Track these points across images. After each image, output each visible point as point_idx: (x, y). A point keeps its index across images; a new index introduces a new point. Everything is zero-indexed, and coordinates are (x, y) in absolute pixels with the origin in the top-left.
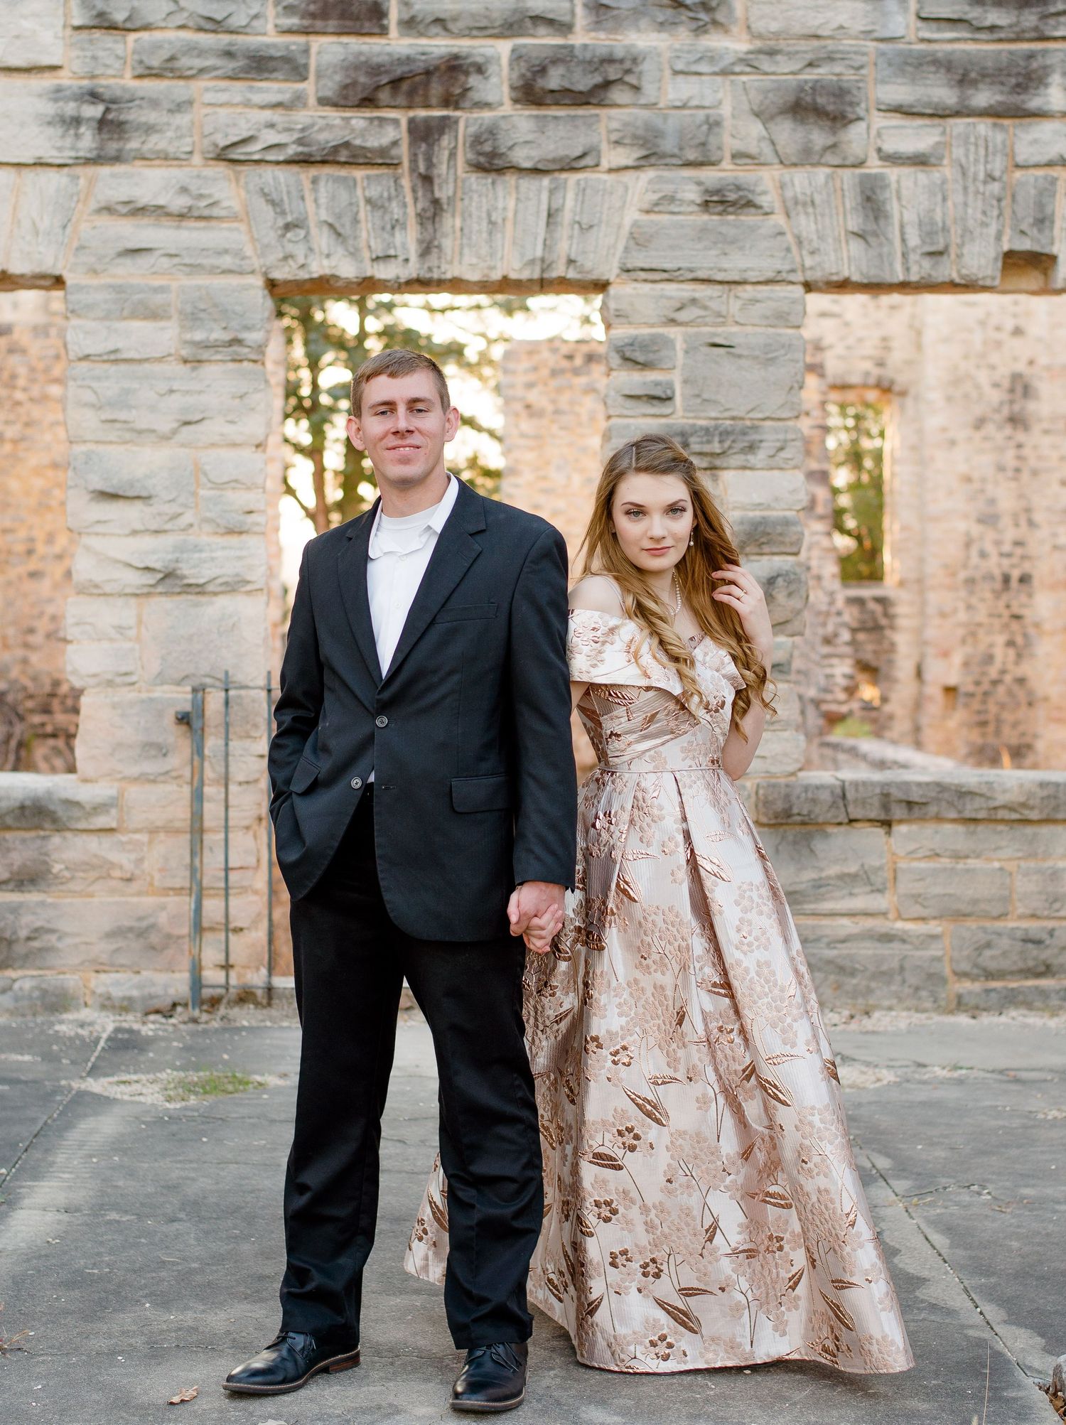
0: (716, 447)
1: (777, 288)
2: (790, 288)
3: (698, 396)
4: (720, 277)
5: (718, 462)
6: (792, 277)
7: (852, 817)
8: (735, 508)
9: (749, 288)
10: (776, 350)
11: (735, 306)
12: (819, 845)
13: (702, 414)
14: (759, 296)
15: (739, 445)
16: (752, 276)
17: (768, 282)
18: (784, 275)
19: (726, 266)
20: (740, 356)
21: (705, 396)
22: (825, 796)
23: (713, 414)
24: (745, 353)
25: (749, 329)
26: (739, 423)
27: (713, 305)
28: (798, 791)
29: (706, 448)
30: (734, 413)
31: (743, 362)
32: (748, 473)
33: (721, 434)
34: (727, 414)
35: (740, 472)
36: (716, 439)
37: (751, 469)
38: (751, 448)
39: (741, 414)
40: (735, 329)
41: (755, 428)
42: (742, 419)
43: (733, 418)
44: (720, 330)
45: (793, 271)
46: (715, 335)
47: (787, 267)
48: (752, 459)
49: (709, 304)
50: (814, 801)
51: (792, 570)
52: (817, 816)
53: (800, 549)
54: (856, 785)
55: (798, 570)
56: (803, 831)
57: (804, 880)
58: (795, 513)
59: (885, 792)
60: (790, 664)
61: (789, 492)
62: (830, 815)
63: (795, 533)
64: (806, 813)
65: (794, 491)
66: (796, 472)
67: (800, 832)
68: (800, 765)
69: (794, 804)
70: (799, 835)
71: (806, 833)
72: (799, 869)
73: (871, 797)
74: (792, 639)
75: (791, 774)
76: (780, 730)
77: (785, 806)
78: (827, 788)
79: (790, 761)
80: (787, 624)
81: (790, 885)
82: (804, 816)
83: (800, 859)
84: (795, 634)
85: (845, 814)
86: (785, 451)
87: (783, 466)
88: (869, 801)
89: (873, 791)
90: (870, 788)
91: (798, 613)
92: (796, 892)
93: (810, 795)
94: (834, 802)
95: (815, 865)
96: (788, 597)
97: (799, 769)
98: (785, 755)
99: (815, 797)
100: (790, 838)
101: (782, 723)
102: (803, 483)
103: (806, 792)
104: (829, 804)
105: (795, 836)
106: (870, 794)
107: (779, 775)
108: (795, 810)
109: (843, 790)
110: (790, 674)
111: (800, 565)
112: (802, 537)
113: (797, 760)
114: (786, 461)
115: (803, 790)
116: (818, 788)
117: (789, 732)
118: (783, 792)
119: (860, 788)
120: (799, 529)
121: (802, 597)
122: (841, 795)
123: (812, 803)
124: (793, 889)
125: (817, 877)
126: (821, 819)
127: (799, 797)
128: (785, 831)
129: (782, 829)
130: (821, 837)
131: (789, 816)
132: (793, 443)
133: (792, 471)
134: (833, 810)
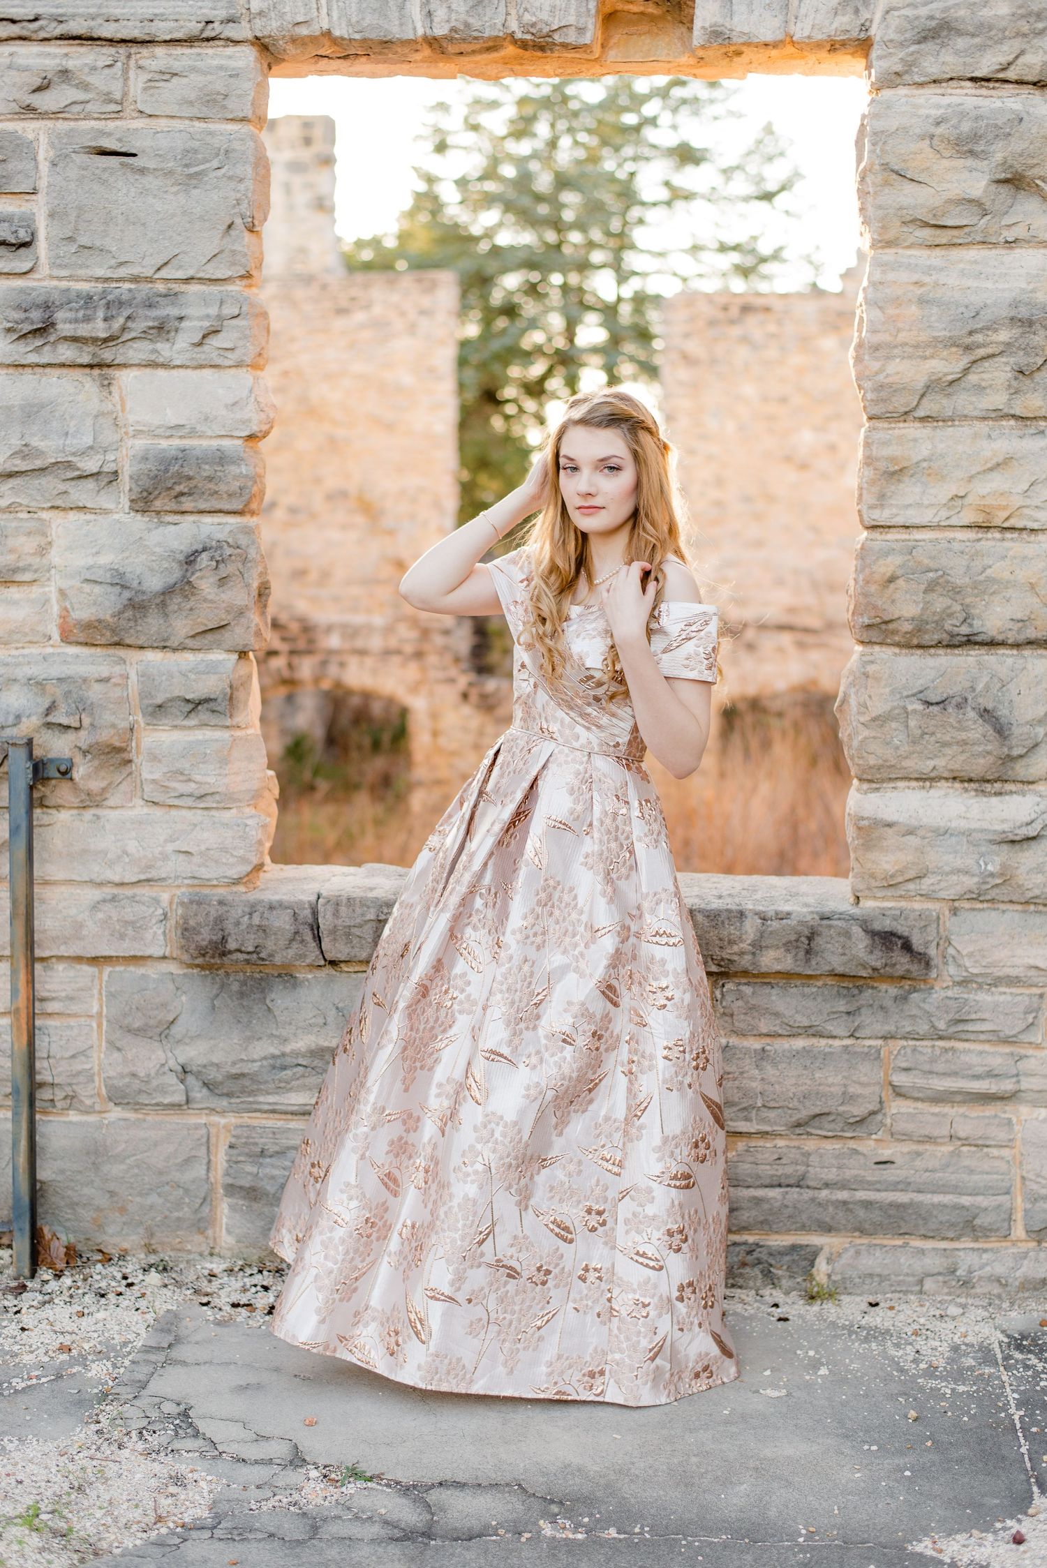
0: (99, 329)
1: (208, 51)
2: (231, 50)
3: (70, 239)
4: (108, 31)
5: (107, 355)
6: (231, 31)
7: (329, 956)
8: (137, 434)
9: (160, 51)
10: (206, 161)
11: (137, 82)
12: (280, 999)
13: (82, 272)
14: (177, 66)
15: (138, 326)
16: (163, 30)
17: (190, 41)
18: (216, 29)
19: (117, 12)
20: (142, 171)
21: (83, 240)
22: (282, 922)
23: (100, 272)
24: (151, 165)
25: (163, 123)
26: (145, 287)
27: (96, 80)
28: (236, 913)
29: (83, 330)
30: (135, 271)
31: (149, 181)
32: (161, 373)
33: (108, 305)
34: (122, 272)
35: (148, 370)
36: (101, 314)
37: (164, 366)
38: (162, 329)
39: (149, 272)
40: (140, 123)
41: (171, 296)
42: (149, 280)
43: (135, 279)
44: (111, 125)
45: (231, 20)
46: (103, 133)
47: (222, 14)
48: (164, 350)
49: (90, 79)
50: (262, 929)
51: (230, 540)
52: (271, 955)
53: (247, 504)
54: (337, 904)
55: (243, 541)
56: (258, 976)
57: (256, 1057)
58: (239, 442)
59: (382, 917)
60: (231, 698)
61: (226, 406)
62: (291, 952)
63: (236, 478)
64: (251, 949)
65: (235, 404)
66: (242, 372)
67: (252, 978)
68: (249, 868)
69: (229, 934)
70: (250, 983)
71: (262, 979)
72: (249, 1039)
73: (360, 926)
74: (236, 656)
75: (237, 882)
76: (217, 808)
77: (214, 938)
78: (287, 908)
79: (231, 860)
80: (223, 631)
81: (234, 1063)
82: (248, 953)
83: (250, 1022)
84: (240, 648)
85: (318, 953)
86: (221, 335)
87: (219, 361)
88: (356, 931)
89: (363, 915)
90: (358, 911)
91: (241, 613)
92: (243, 1075)
93: (256, 920)
94: (296, 933)
95: (275, 1032)
96: (219, 587)
97: (247, 875)
98: (224, 850)
99: (265, 923)
100: (235, 987)
101: (217, 797)
102: (251, 391)
103: (250, 914)
104: (289, 935)
105: (244, 983)
106: (358, 921)
107: (215, 882)
108: (232, 945)
109: (315, 913)
110: (231, 716)
111: (248, 531)
112: (250, 483)
113: (243, 860)
114: (222, 352)
115: (247, 910)
116: (271, 908)
117: (234, 811)
118: (213, 914)
119: (343, 909)
120: (244, 470)
121: (248, 585)
122: (310, 920)
123: (261, 933)
124: (239, 1071)
125: (277, 1052)
126: (278, 960)
127: (238, 924)
128: (227, 974)
129: (221, 972)
130: (285, 988)
131: (223, 954)
132: (234, 322)
133: (233, 371)
134: (295, 945)
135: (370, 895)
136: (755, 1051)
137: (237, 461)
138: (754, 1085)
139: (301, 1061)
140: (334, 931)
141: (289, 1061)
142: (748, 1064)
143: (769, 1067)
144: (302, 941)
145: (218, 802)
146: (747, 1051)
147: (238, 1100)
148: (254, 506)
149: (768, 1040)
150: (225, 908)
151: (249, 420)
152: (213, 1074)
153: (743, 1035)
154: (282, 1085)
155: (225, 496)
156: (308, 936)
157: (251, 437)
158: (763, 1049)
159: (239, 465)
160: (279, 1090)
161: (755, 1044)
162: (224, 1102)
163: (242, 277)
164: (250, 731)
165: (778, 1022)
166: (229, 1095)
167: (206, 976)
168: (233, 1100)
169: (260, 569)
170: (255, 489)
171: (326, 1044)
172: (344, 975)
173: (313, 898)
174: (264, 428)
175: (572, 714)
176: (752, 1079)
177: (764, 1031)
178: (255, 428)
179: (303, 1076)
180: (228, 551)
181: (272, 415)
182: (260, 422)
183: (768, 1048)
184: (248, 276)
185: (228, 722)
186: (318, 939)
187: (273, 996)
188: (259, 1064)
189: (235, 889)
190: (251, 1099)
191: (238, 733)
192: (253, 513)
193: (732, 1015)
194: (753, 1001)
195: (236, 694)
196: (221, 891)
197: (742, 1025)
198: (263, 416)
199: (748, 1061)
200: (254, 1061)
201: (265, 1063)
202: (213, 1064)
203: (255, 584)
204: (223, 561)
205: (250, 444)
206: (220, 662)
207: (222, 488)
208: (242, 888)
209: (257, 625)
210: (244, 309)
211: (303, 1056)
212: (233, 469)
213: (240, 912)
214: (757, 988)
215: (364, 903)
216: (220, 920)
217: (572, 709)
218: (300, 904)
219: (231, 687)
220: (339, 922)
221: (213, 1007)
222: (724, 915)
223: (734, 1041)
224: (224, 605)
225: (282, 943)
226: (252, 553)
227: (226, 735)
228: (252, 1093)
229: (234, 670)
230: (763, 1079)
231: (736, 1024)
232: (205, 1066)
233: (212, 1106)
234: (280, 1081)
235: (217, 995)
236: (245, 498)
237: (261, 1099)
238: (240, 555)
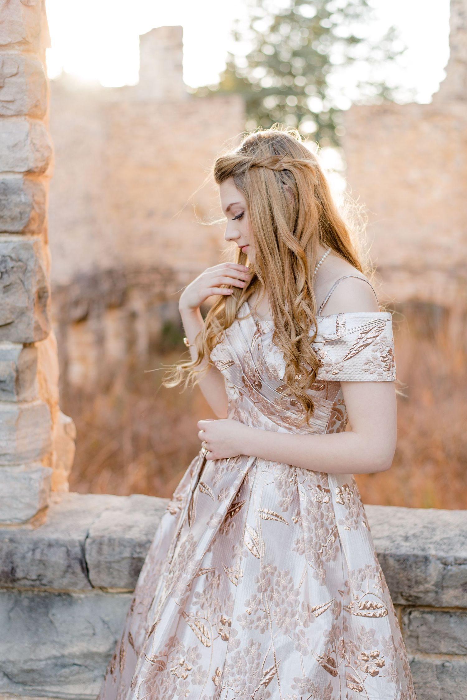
7: (95, 583)
12: (59, 614)
22: (58, 557)
28: (23, 549)
50: (43, 562)
51: (13, 255)
52: (50, 582)
53: (27, 226)
54: (100, 543)
55: (24, 255)
56: (43, 594)
57: (42, 657)
58: (20, 176)
59: (136, 555)
60: (17, 379)
61: (8, 147)
62: (65, 581)
63: (17, 205)
64: (34, 577)
65: (15, 146)
66: (21, 120)
67: (38, 596)
68: (33, 512)
69: (17, 566)
70: (37, 600)
71: (46, 597)
72: (36, 644)
73: (119, 562)
74: (20, 347)
75: (25, 522)
76: (9, 465)
77: (6, 569)
78: (62, 546)
79: (20, 506)
80: (9, 327)
81: (25, 662)
82: (33, 580)
83: (37, 630)
84: (23, 340)
85: (86, 581)
86: (5, 90)
87: (3, 112)
88: (115, 566)
89: (121, 553)
90: (117, 549)
91: (22, 313)
92: (32, 671)
93: (38, 556)
94: (69, 566)
95: (56, 639)
96: (4, 292)
97: (34, 516)
98: (15, 498)
99: (44, 558)
100: (26, 603)
101: (8, 457)
102: (27, 135)
103: (34, 550)
104: (63, 568)
105: (32, 600)
106: (117, 558)
107: (8, 522)
108: (19, 574)
109: (83, 550)
110: (18, 394)
111: (26, 247)
112: (28, 209)
113: (29, 506)
114: (5, 104)
115: (31, 546)
116: (50, 545)
117: (22, 467)
118: (5, 549)
119: (105, 548)
120: (23, 198)
121: (28, 291)
122: (80, 556)
123: (41, 566)
124: (29, 668)
125: (58, 654)
126: (56, 585)
127: (24, 558)
128: (20, 592)
129: (15, 591)
130: (64, 605)
131: (14, 580)
132: (13, 79)
133: (14, 119)
134: (68, 575)
135: (128, 536)
136: (436, 666)
137: (17, 191)
138: (435, 693)
139: (77, 661)
140: (98, 565)
141: (67, 661)
142: (430, 677)
143: (448, 679)
144: (74, 573)
145: (9, 461)
146: (429, 666)
147: (30, 688)
148: (34, 227)
149: (447, 658)
150: (14, 545)
151: (27, 159)
152: (10, 669)
153: (425, 652)
154: (62, 679)
155: (9, 220)
156: (78, 568)
157: (29, 172)
158: (443, 665)
159: (19, 195)
160: (59, 683)
161: (437, 661)
162: (20, 689)
163: (19, 43)
164: (37, 403)
165: (455, 644)
166: (24, 683)
167: (4, 593)
168: (27, 688)
169: (38, 277)
170: (33, 214)
171: (95, 650)
172: (109, 595)
173: (82, 538)
174: (40, 164)
175: (274, 418)
176: (434, 688)
177: (444, 650)
178: (31, 165)
179: (78, 673)
180: (11, 264)
181: (46, 154)
182: (36, 160)
183: (447, 664)
184: (24, 42)
185: (15, 398)
186: (86, 570)
187: (54, 611)
188: (44, 663)
189: (24, 527)
190: (40, 688)
191: (25, 406)
192: (33, 233)
193: (417, 637)
194: (435, 627)
195: (21, 376)
196: (14, 529)
197: (426, 646)
198: (38, 155)
199: (430, 674)
200: (40, 660)
201: (49, 662)
202: (10, 661)
203: (34, 290)
204: (6, 272)
205: (30, 178)
206: (8, 351)
207: (6, 213)
208: (29, 527)
209: (36, 322)
210: (21, 68)
211: (78, 658)
212: (14, 198)
213: (25, 548)
214: (438, 616)
215: (122, 543)
216: (10, 555)
217: (272, 413)
218: (72, 542)
219: (17, 371)
220: (102, 558)
221: (10, 618)
222: (412, 560)
223: (419, 657)
224: (9, 307)
225: (59, 573)
226: (31, 265)
227: (14, 408)
228: (40, 684)
229: (20, 357)
230: (442, 689)
231: (421, 644)
232: (4, 662)
233: (11, 691)
234: (61, 676)
235: (12, 609)
236: (25, 221)
237: (47, 688)
238: (21, 267)
